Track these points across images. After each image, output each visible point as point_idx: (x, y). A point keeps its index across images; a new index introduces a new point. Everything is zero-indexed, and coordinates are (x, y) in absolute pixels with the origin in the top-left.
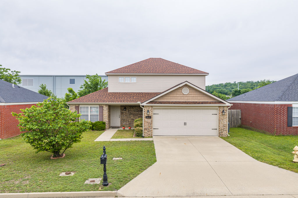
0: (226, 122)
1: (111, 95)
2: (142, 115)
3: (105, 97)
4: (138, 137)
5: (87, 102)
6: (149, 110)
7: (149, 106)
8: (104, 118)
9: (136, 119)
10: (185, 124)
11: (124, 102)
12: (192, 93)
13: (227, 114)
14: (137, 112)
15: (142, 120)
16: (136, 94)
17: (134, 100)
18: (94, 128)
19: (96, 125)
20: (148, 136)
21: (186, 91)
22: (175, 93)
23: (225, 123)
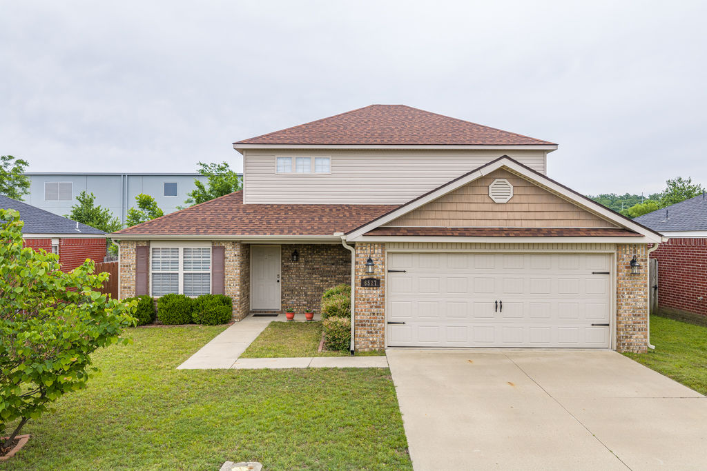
0: (642, 298)
1: (252, 211)
2: (350, 274)
3: (232, 219)
4: (336, 353)
5: (175, 233)
6: (374, 257)
7: (372, 244)
8: (228, 283)
9: (328, 286)
10: (499, 306)
11: (290, 232)
12: (524, 199)
13: (646, 271)
14: (333, 264)
15: (350, 290)
16: (331, 210)
17: (323, 227)
18: (194, 315)
19: (200, 308)
20: (368, 347)
21: (502, 191)
22: (464, 199)
23: (640, 305)
